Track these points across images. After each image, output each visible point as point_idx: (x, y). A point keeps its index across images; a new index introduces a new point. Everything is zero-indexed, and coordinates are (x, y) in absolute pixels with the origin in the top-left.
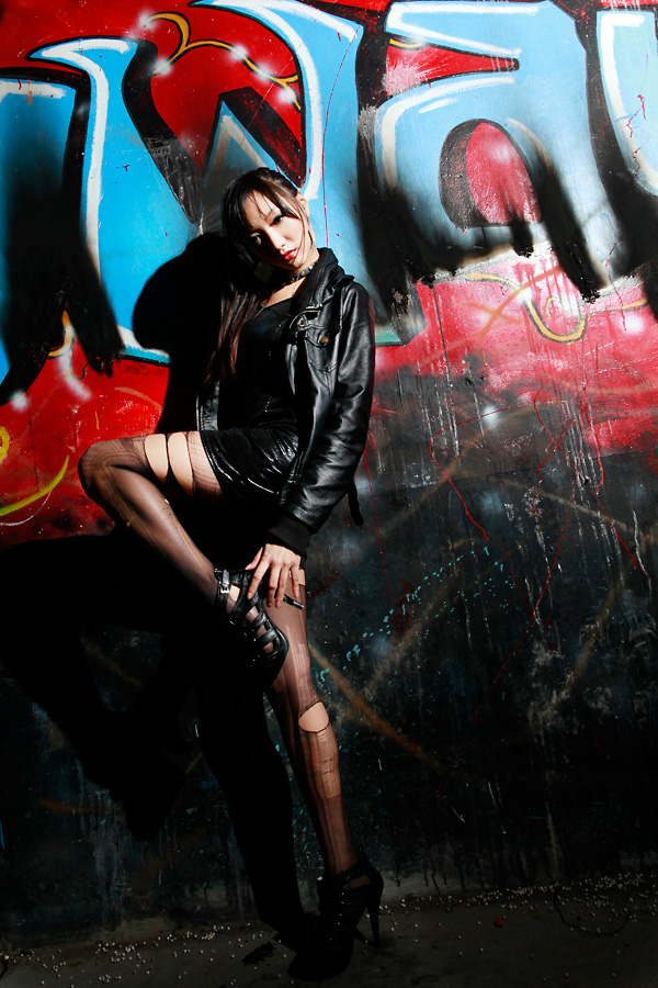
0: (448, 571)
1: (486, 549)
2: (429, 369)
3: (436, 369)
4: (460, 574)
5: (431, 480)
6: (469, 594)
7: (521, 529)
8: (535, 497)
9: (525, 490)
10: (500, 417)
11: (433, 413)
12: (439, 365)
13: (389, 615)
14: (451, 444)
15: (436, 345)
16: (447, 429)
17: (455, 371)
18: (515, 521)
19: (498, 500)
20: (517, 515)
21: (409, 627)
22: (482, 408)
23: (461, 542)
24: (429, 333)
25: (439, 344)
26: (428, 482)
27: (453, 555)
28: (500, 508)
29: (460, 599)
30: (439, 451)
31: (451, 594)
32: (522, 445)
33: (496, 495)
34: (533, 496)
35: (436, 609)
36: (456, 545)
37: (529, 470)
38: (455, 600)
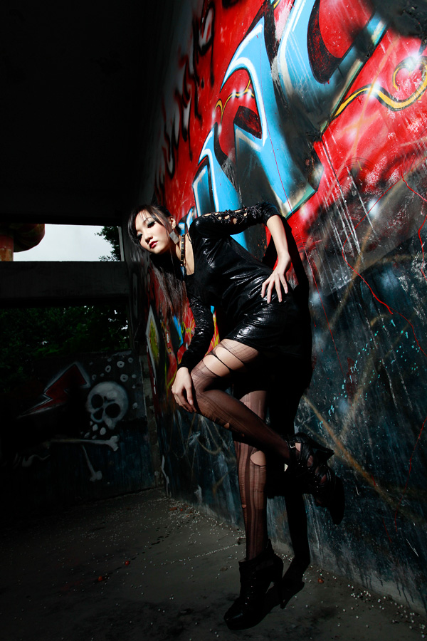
0: (371, 345)
1: (392, 321)
2: (332, 199)
3: (335, 195)
4: (378, 346)
5: (348, 278)
6: (388, 361)
7: (416, 296)
8: (421, 262)
9: (412, 259)
10: (380, 205)
11: (340, 228)
12: (336, 191)
13: (344, 384)
14: (354, 246)
15: (331, 178)
16: (350, 235)
17: (345, 189)
18: (410, 289)
19: (393, 276)
20: (410, 285)
21: (356, 392)
22: (366, 205)
23: (375, 320)
24: (326, 172)
25: (332, 176)
26: (346, 281)
27: (371, 331)
28: (396, 283)
29: (382, 367)
30: (348, 255)
31: (376, 363)
32: (401, 220)
33: (390, 272)
34: (419, 261)
35: (369, 376)
36: (372, 324)
37: (411, 239)
38: (379, 368)
